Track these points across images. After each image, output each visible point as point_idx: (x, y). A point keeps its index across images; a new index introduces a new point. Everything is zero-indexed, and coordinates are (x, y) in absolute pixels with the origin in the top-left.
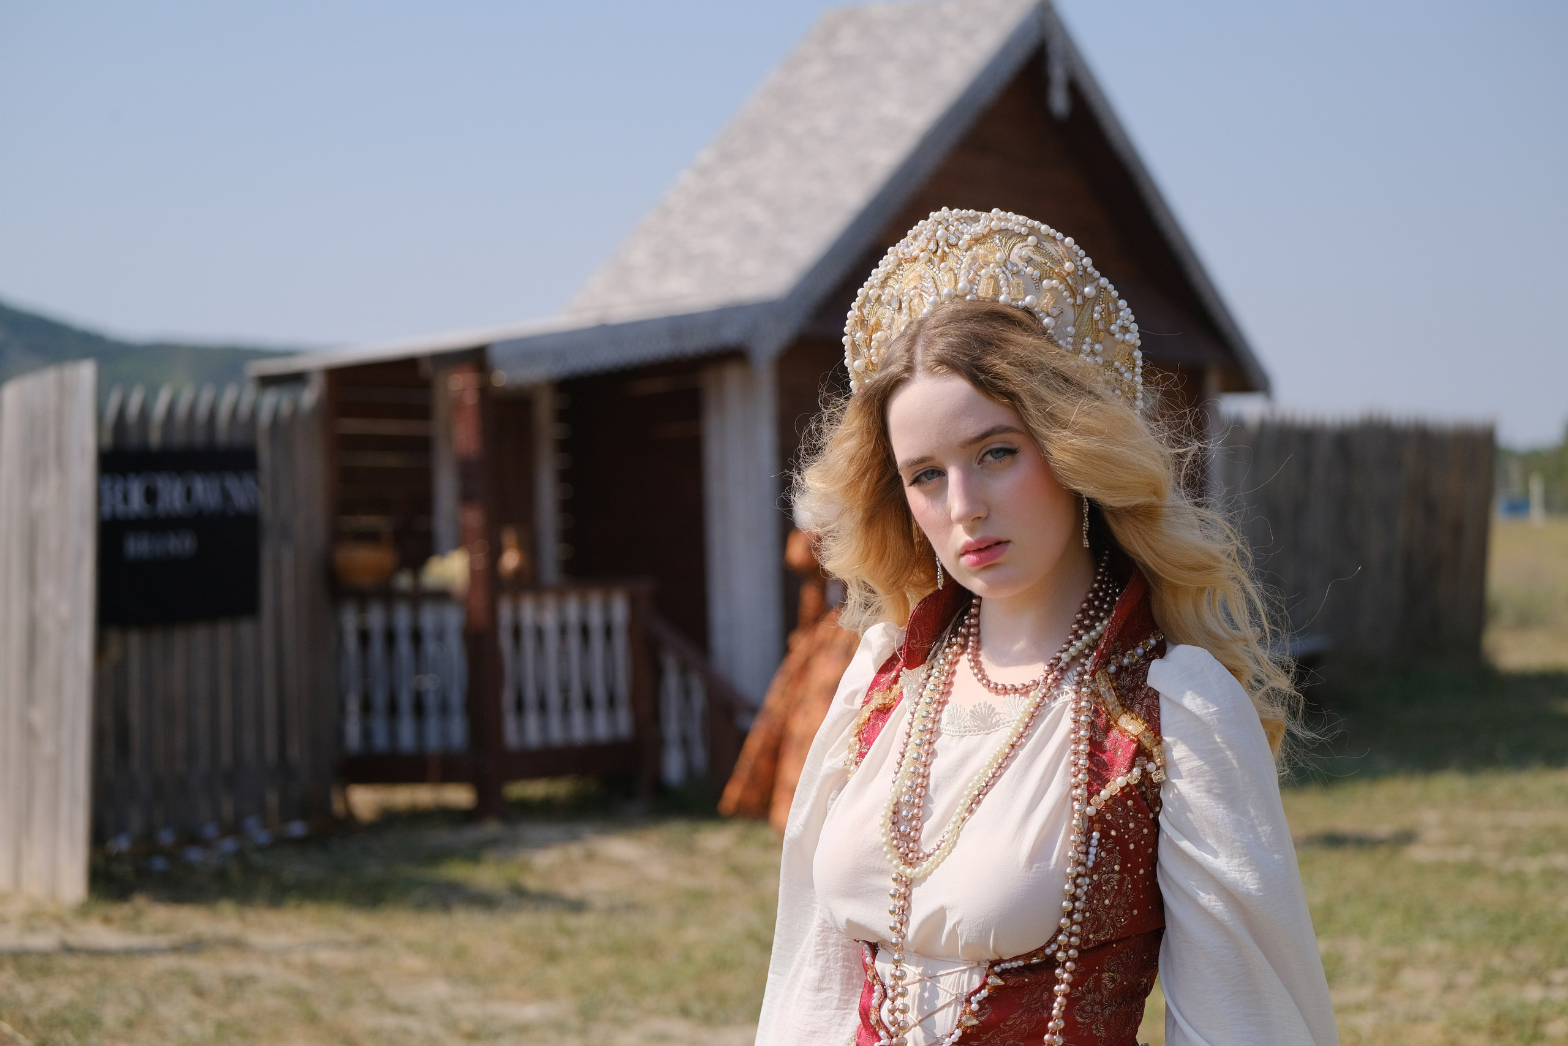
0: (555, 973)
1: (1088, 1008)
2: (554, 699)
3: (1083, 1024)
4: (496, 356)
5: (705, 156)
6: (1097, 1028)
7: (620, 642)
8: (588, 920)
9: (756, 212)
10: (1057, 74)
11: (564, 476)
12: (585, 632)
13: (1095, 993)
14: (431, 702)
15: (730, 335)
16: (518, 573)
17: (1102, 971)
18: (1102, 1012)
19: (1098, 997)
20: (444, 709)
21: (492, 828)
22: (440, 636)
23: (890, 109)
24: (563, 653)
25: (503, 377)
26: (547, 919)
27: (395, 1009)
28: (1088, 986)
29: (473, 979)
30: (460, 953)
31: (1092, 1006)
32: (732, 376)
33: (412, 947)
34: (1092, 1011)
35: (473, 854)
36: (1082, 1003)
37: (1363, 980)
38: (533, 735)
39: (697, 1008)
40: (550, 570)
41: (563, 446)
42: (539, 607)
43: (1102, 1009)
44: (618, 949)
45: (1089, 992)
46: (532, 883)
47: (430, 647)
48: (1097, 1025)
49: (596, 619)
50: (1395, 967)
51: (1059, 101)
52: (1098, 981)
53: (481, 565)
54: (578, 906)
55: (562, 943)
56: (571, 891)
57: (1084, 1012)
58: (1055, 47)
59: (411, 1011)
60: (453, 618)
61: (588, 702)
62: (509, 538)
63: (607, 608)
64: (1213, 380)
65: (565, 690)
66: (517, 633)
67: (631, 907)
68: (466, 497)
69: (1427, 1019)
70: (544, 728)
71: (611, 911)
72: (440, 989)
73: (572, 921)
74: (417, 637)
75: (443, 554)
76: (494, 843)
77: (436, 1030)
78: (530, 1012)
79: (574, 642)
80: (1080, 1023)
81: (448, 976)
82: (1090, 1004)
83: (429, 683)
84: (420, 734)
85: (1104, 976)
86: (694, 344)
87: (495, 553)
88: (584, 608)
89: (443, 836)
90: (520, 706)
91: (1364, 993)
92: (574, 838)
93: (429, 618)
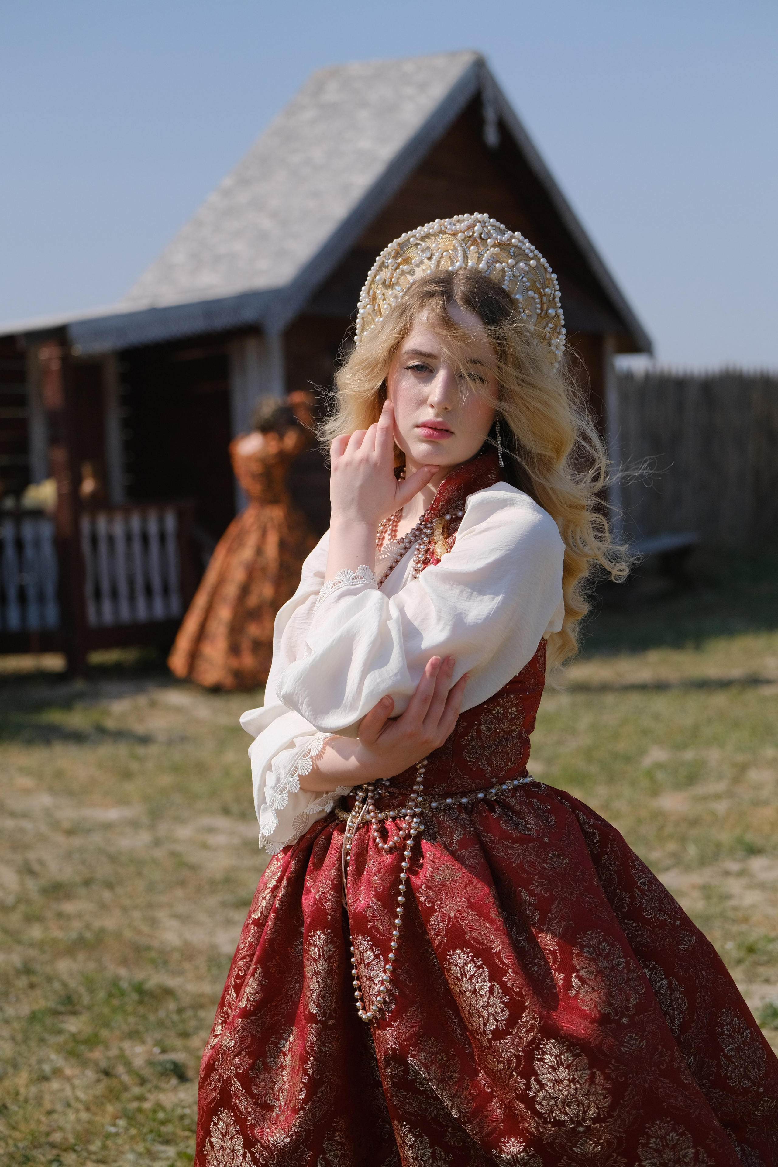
0: (129, 787)
1: (474, 751)
2: (123, 588)
3: (472, 762)
4: (74, 333)
5: (228, 182)
6: (482, 764)
7: (171, 546)
8: (153, 750)
9: (266, 223)
10: (490, 115)
11: (126, 423)
12: (145, 538)
13: (477, 741)
14: (32, 593)
15: (249, 315)
16: (94, 495)
17: (480, 724)
18: (484, 753)
19: (479, 743)
20: (41, 598)
21: (79, 685)
22: (37, 543)
23: (365, 144)
24: (129, 556)
25: (79, 349)
26: (122, 750)
27: (13, 815)
28: (472, 736)
29: (70, 793)
30: (59, 774)
31: (477, 749)
32: (251, 346)
33: (23, 771)
34: (476, 753)
35: (67, 704)
36: (468, 748)
37: (720, 777)
38: (108, 615)
39: (235, 808)
40: (118, 493)
41: (126, 400)
42: (110, 521)
43: (484, 751)
44: (176, 769)
45: (473, 740)
46: (110, 724)
47: (29, 552)
48: (482, 762)
49: (153, 528)
50: (743, 768)
51: (491, 136)
52: (479, 732)
53: (65, 490)
54: (145, 740)
55: (134, 766)
56: (140, 729)
57: (471, 754)
58: (488, 95)
59: (25, 815)
60: (46, 530)
61: (149, 591)
62: (87, 469)
63: (161, 521)
64: (610, 344)
65: (131, 582)
66: (94, 540)
67: (183, 739)
68: (53, 440)
69: (766, 803)
70: (116, 610)
71: (170, 743)
72: (45, 800)
73: (141, 751)
74: (19, 544)
75: (38, 482)
76: (81, 696)
77: (44, 828)
78: (113, 814)
79: (137, 546)
80: (470, 762)
81: (51, 790)
82: (474, 748)
83: (29, 579)
84: (24, 617)
85: (482, 727)
86: (221, 322)
87: (77, 482)
88: (144, 521)
89: (44, 692)
90: (98, 594)
91: (721, 787)
92: (140, 690)
93: (28, 531)
